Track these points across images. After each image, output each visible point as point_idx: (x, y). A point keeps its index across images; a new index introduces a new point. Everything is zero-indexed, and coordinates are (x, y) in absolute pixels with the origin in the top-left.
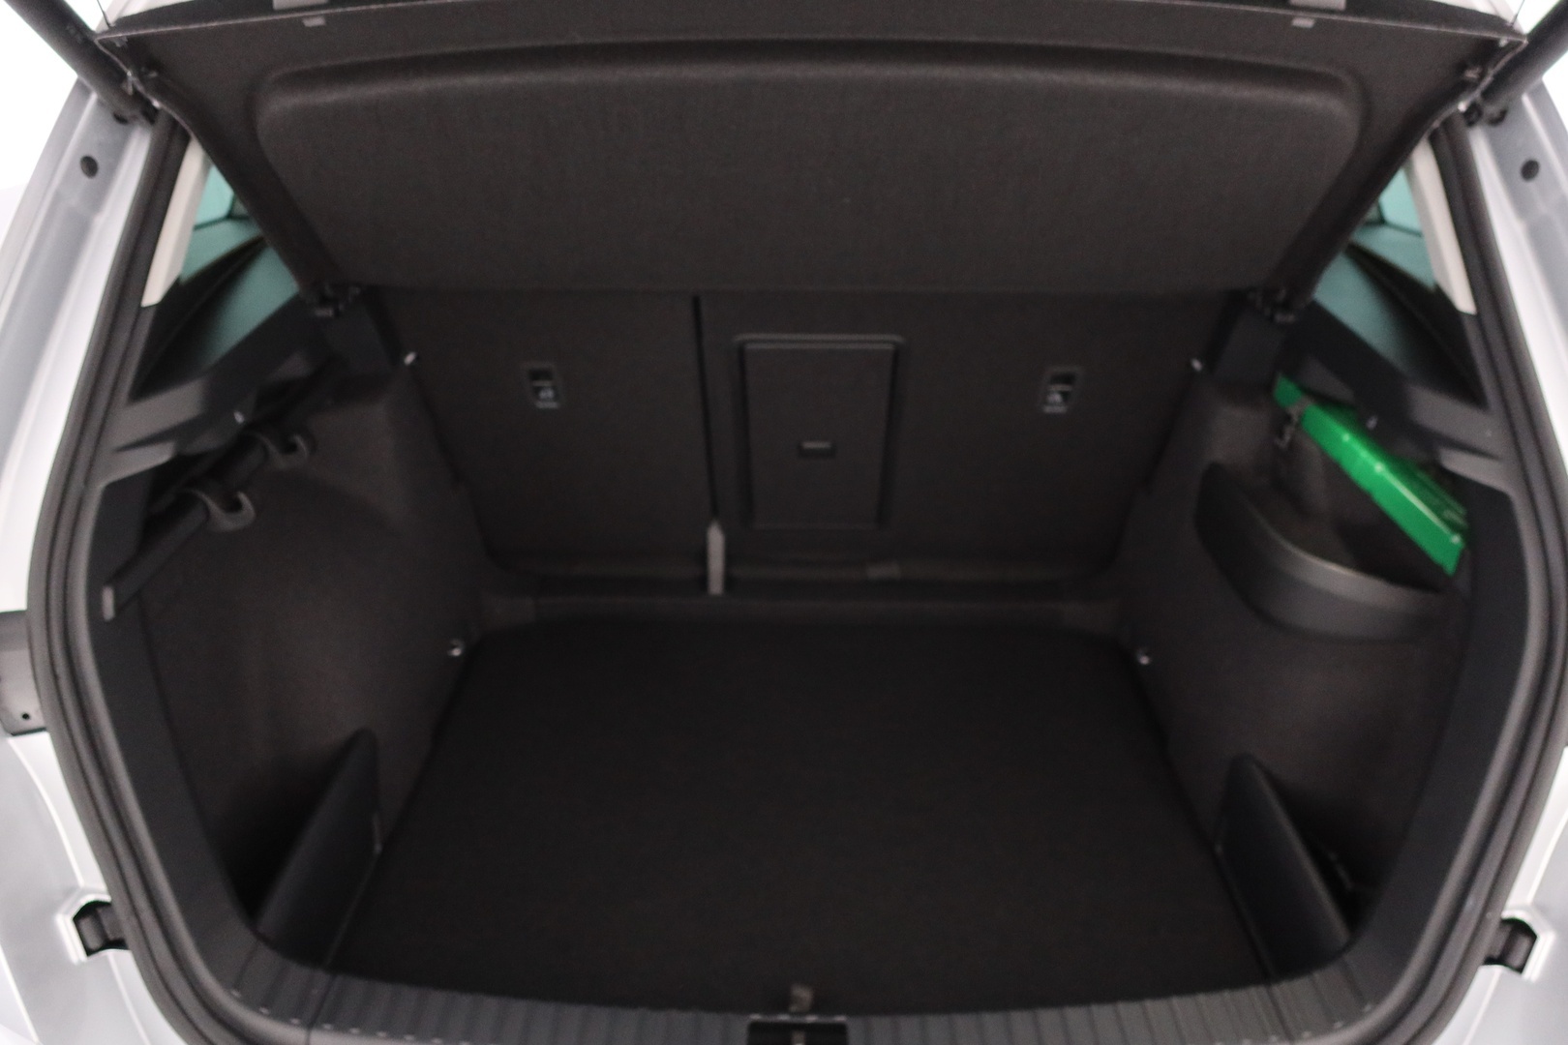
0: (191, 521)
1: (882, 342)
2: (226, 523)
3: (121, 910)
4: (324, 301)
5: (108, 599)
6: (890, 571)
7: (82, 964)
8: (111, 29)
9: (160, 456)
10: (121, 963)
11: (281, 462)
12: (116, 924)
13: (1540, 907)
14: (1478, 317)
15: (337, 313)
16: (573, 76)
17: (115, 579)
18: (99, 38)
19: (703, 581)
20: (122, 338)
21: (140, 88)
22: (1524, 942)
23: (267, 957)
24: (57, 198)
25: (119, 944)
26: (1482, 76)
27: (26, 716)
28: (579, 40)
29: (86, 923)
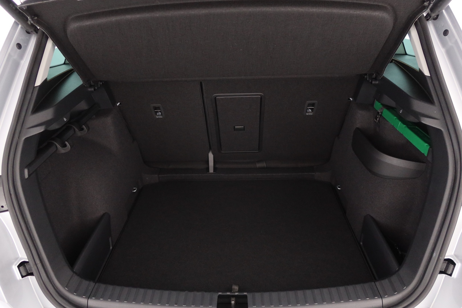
0: (52, 150)
1: (257, 95)
2: (62, 150)
3: (32, 263)
4: (91, 86)
5: (26, 171)
6: (263, 165)
7: (21, 280)
8: (22, 4)
9: (40, 130)
10: (32, 280)
11: (79, 133)
12: (31, 268)
13: (456, 256)
14: (431, 77)
15: (95, 90)
16: (158, 14)
17: (28, 166)
18: (18, 7)
19: (208, 169)
20: (29, 96)
21: (32, 22)
22: (451, 266)
23: (76, 278)
24: (10, 55)
25: (31, 274)
26: (429, 4)
27: (2, 207)
28: (159, 3)
29: (22, 268)
